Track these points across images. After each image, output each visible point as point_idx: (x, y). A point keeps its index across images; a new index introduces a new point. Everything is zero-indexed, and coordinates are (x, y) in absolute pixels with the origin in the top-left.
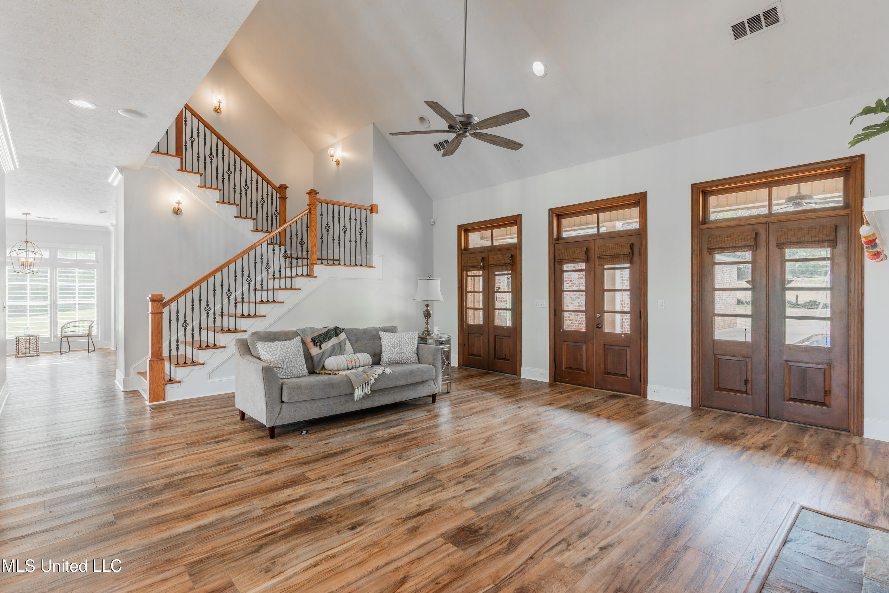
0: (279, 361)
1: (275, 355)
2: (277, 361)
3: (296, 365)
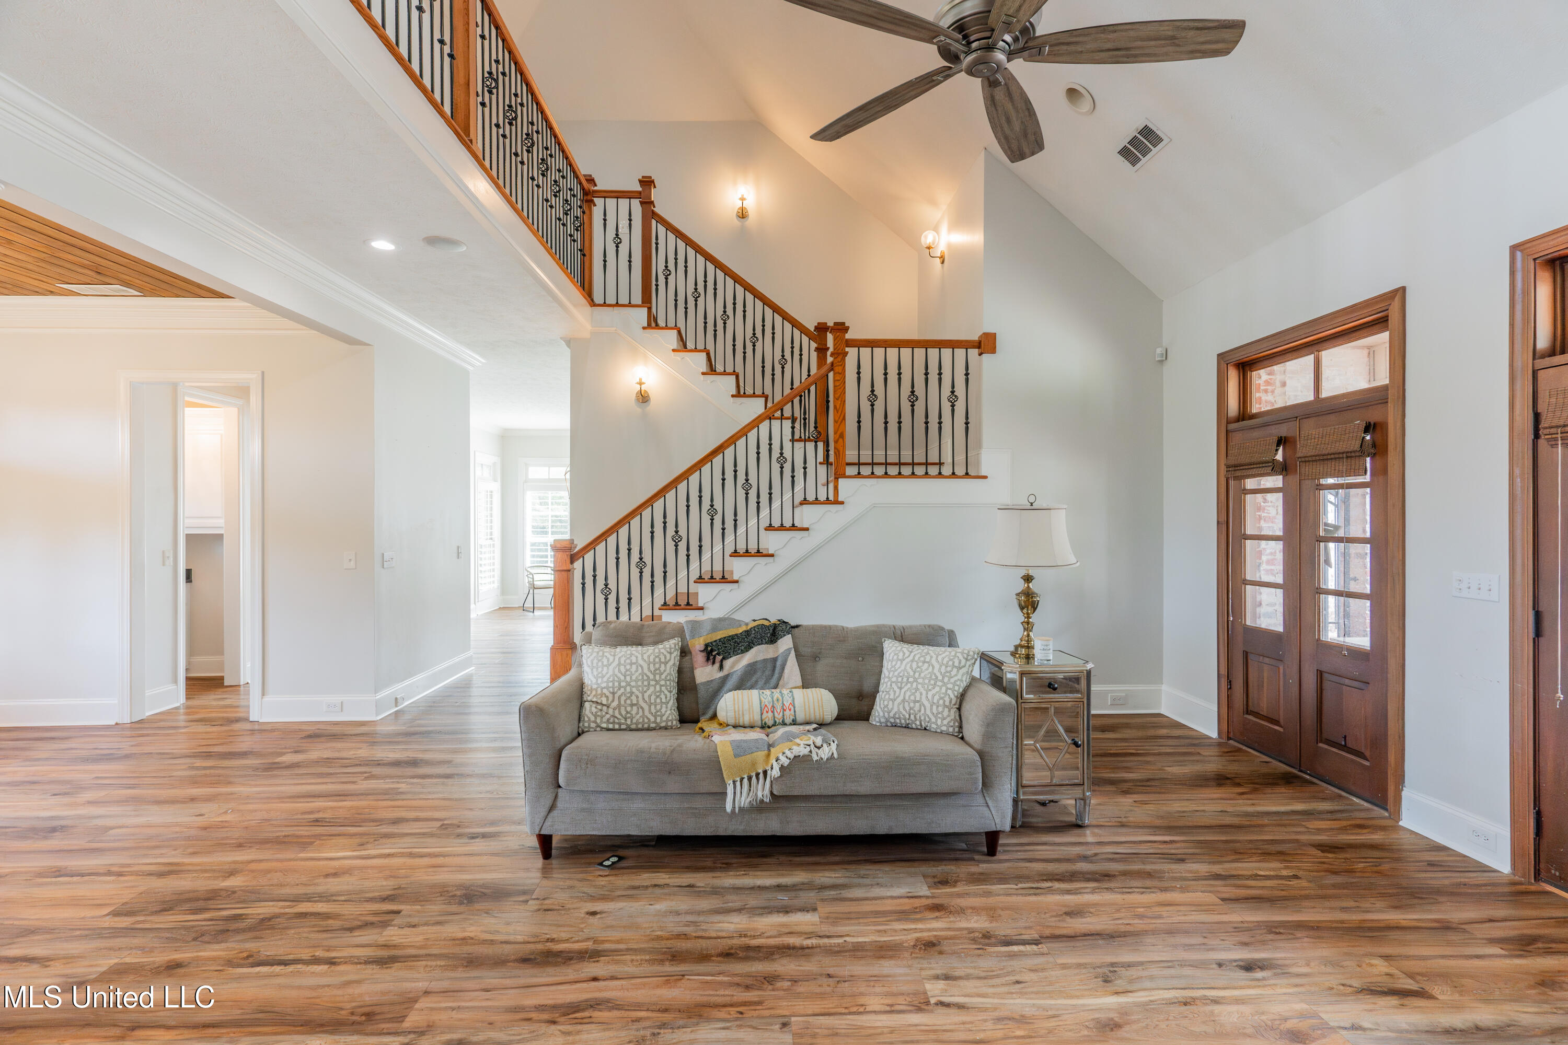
0: (605, 691)
1: (603, 677)
2: (602, 688)
3: (641, 703)
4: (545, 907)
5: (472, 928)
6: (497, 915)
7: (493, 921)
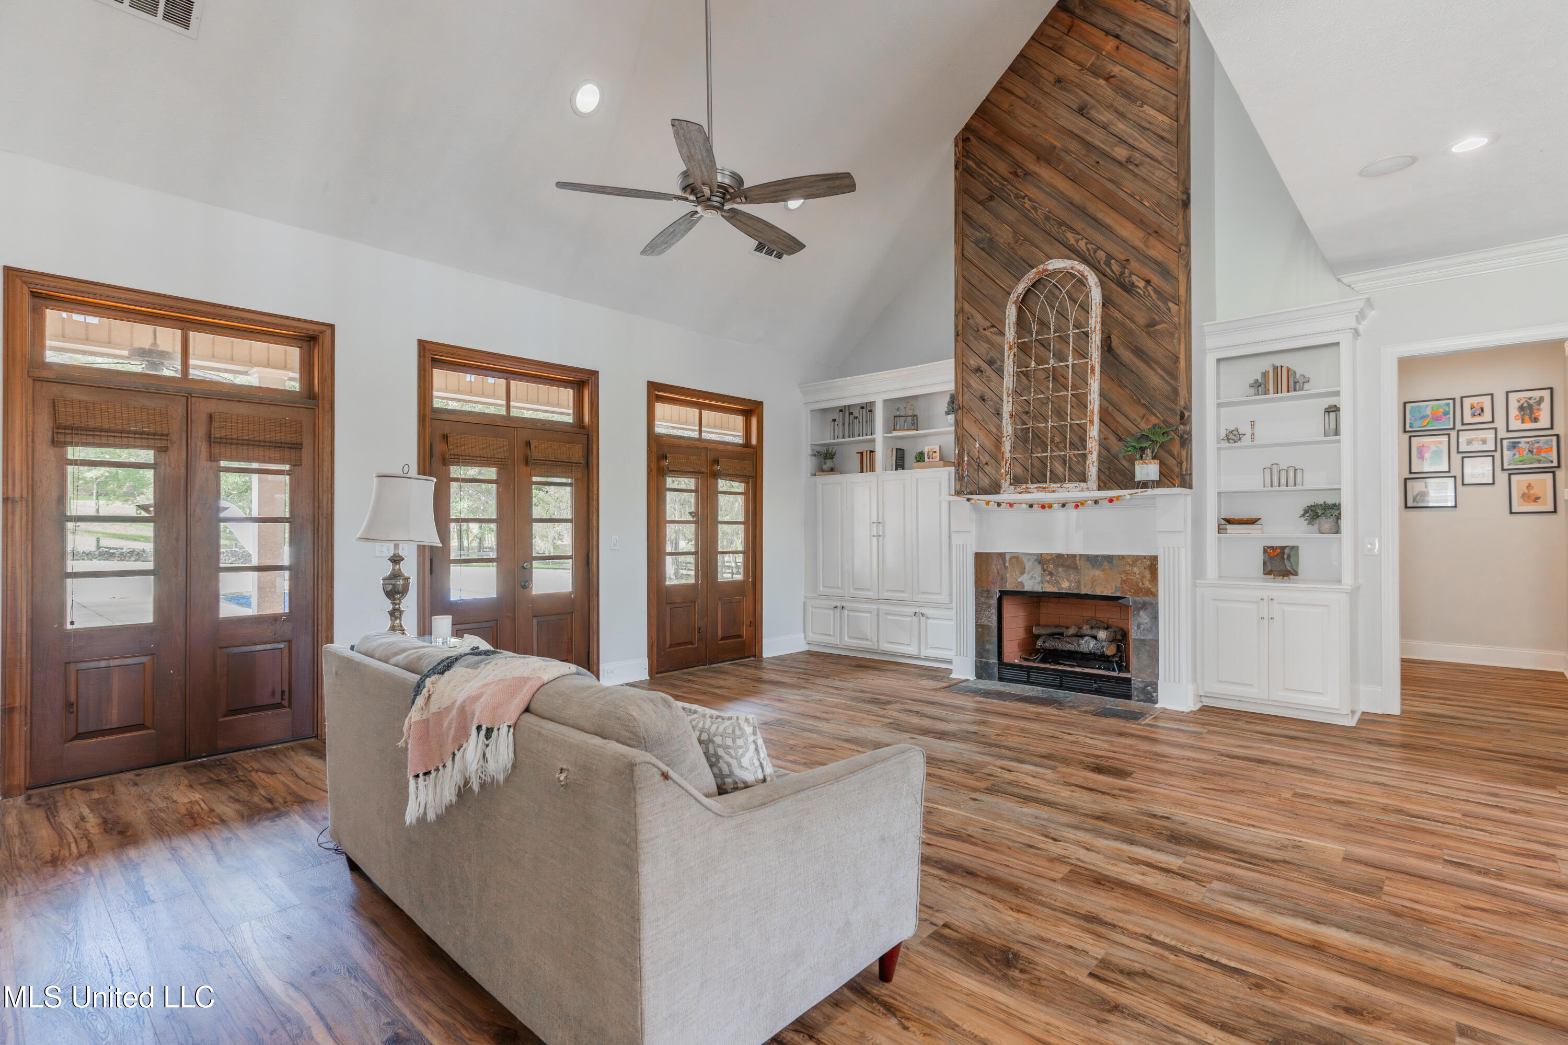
4: (929, 911)
5: (1009, 919)
6: (981, 923)
7: (986, 919)
